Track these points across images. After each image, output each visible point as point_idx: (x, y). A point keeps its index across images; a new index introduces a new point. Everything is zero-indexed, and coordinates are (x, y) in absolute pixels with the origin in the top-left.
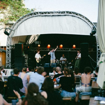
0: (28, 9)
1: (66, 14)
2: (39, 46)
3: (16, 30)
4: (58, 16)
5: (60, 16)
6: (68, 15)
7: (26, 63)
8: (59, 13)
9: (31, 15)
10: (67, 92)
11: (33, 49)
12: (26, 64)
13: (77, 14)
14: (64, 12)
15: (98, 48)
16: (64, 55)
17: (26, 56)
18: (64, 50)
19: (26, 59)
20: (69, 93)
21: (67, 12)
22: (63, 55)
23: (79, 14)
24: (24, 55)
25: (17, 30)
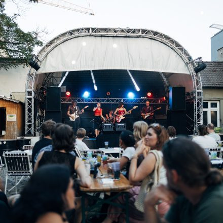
1: (140, 34)
3: (44, 61)
15: (197, 96)
25: (46, 60)
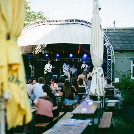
0: (34, 12)
1: (75, 22)
2: (47, 55)
4: (67, 24)
5: (69, 24)
6: (77, 24)
7: (32, 74)
8: (68, 21)
9: (38, 23)
10: (69, 100)
11: (39, 59)
12: (32, 76)
13: (86, 23)
14: (73, 20)
15: (109, 59)
16: (75, 65)
17: (32, 67)
18: (75, 60)
19: (32, 70)
20: (70, 101)
21: (76, 20)
22: (73, 65)
23: (88, 22)
24: (30, 66)
